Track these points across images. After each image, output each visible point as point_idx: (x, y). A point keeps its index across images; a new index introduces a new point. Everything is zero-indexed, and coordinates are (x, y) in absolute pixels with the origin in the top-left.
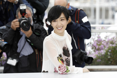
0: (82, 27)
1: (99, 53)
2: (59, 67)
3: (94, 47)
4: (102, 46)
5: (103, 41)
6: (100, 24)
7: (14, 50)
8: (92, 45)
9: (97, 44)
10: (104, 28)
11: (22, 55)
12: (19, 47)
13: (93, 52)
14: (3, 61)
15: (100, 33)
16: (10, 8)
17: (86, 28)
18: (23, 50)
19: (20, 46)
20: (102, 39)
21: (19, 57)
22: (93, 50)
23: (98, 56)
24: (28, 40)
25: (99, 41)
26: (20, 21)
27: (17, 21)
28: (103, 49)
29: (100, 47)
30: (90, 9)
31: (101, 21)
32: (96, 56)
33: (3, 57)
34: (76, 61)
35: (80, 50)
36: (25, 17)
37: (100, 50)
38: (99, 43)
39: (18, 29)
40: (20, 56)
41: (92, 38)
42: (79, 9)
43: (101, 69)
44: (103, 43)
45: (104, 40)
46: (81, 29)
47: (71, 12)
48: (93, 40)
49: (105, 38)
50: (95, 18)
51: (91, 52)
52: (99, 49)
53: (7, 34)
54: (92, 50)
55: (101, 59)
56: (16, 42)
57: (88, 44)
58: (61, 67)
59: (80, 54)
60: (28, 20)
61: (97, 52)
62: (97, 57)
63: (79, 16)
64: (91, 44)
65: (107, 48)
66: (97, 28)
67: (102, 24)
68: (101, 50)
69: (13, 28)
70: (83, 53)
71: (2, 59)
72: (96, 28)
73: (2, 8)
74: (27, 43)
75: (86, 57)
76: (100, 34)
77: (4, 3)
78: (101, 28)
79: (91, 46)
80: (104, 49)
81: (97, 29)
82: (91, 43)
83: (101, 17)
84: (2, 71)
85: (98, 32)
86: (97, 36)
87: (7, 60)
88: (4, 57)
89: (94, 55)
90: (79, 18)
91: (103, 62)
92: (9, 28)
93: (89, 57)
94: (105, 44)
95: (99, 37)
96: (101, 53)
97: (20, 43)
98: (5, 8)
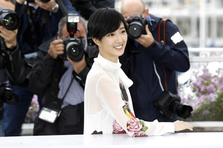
0: (173, 51)
1: (206, 100)
2: (128, 125)
3: (196, 89)
4: (212, 86)
5: (212, 78)
6: (206, 46)
7: (52, 93)
8: (194, 84)
9: (203, 83)
10: (215, 54)
11: (66, 103)
12: (61, 88)
13: (195, 98)
14: (33, 114)
15: (207, 62)
16: (44, 21)
17: (180, 52)
18: (68, 94)
19: (63, 87)
20: (211, 74)
21: (61, 106)
22: (195, 93)
23: (205, 105)
24: (77, 77)
25: (206, 78)
26: (65, 44)
27: (60, 43)
28: (212, 92)
29: (208, 88)
30: (188, 21)
31: (209, 42)
32: (201, 105)
33: (33, 107)
34: (162, 113)
35: (168, 93)
36: (75, 37)
37: (207, 94)
38: (206, 82)
39: (61, 57)
40: (63, 106)
41: (194, 72)
42: (165, 20)
43: (210, 128)
44: (213, 80)
45: (215, 76)
46: (172, 55)
47: (151, 24)
48: (196, 76)
49: (217, 72)
50: (198, 36)
51: (192, 97)
52: (206, 92)
53: (41, 64)
54: (193, 94)
55: (210, 110)
56: (56, 80)
57: (186, 83)
58: (131, 124)
59: (168, 101)
60: (80, 42)
61: (203, 97)
62: (202, 107)
63: (166, 32)
64: (192, 84)
65: (220, 90)
66: (203, 54)
67: (212, 46)
68: (209, 93)
69: (51, 55)
70: (174, 99)
71: (32, 109)
72: (200, 54)
73: (31, 21)
74: (75, 81)
75: (179, 105)
76: (207, 65)
77: (34, 12)
78: (208, 54)
79: (192, 87)
80: (215, 92)
81: (202, 56)
82: (191, 82)
83: (209, 34)
84: (32, 132)
85: (203, 62)
86: (202, 67)
87: (39, 113)
88: (36, 107)
89: (197, 103)
90: (166, 36)
91: (214, 114)
92: (45, 53)
93: (185, 106)
94: (217, 82)
95: (205, 70)
96: (209, 99)
97: (63, 81)
98: (36, 21)
